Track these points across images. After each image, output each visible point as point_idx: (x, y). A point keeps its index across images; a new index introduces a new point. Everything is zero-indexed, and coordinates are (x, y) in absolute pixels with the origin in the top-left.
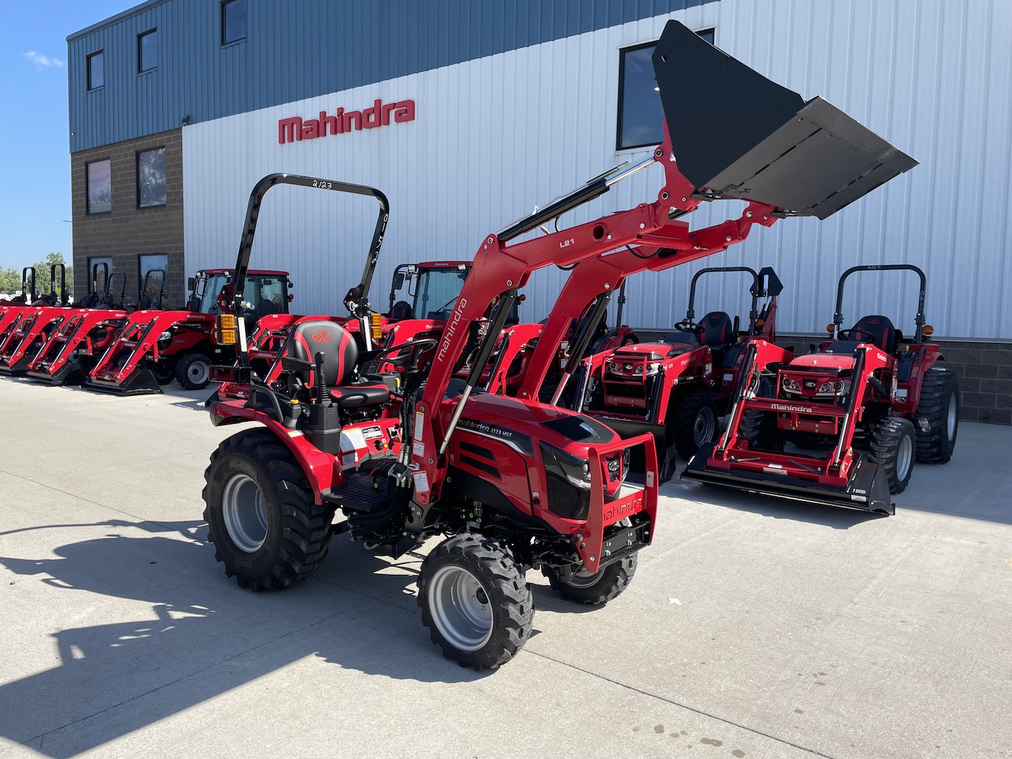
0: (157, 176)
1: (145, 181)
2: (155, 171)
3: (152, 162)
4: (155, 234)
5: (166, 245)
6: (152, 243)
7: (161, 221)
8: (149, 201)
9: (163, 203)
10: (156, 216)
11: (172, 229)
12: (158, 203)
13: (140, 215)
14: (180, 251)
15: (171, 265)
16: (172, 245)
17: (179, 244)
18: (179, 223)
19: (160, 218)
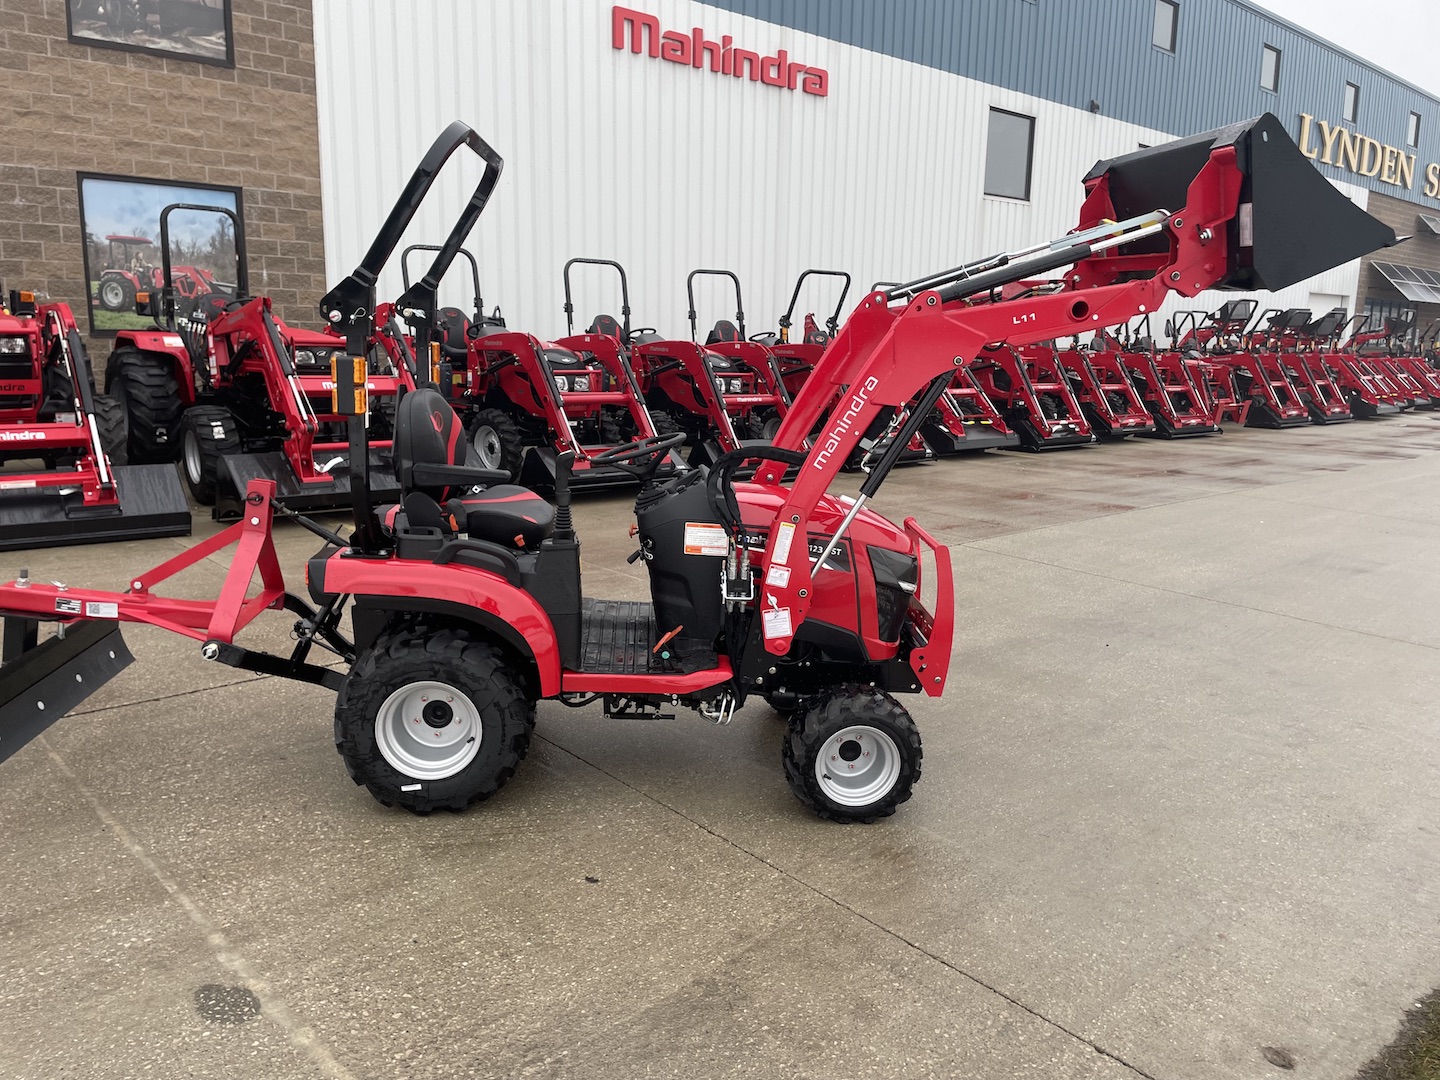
4: (181, 130)
5: (236, 169)
6: (163, 152)
7: (210, 101)
8: (129, 31)
9: (203, 53)
10: (184, 80)
11: (267, 132)
12: (180, 48)
13: (90, 60)
14: (299, 192)
15: (261, 219)
16: (264, 172)
17: (298, 176)
18: (295, 123)
19: (208, 93)
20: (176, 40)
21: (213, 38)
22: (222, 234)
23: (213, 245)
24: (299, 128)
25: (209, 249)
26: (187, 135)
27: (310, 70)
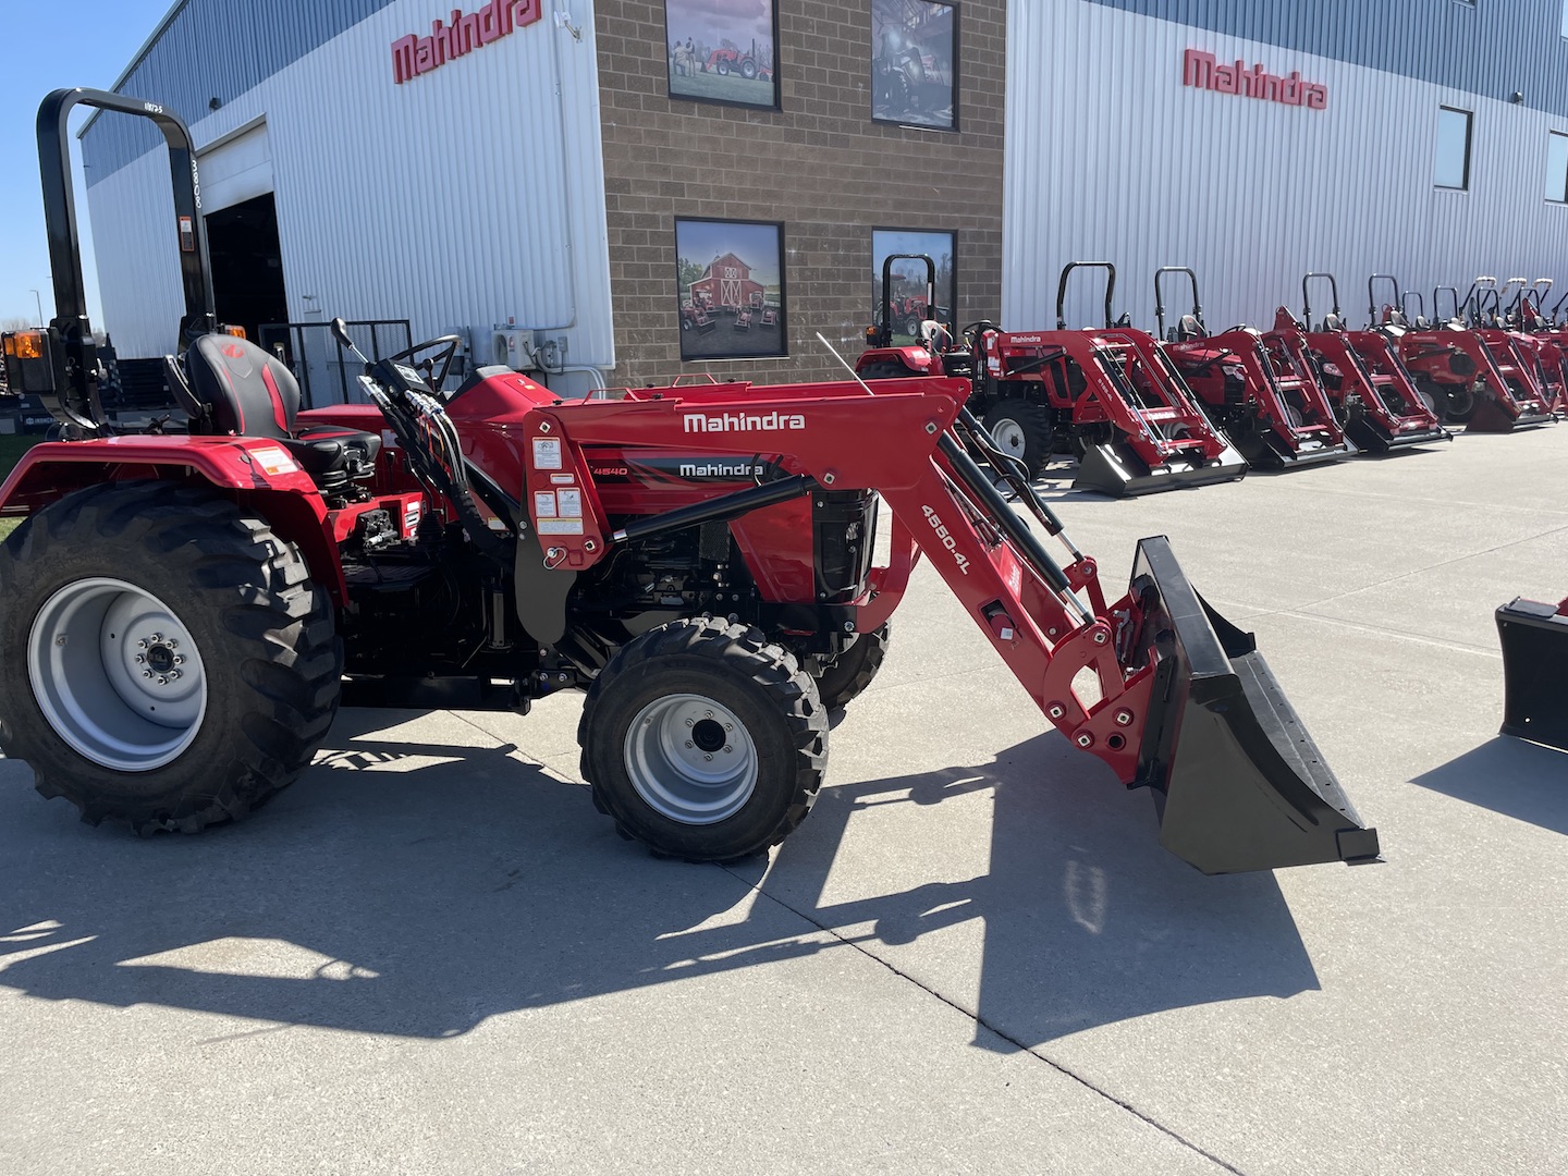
0: (925, 60)
1: (885, 59)
2: (921, 50)
3: (911, 25)
5: (954, 214)
7: (945, 162)
8: (902, 111)
9: (940, 123)
12: (928, 121)
13: (882, 136)
14: (989, 229)
15: (966, 254)
16: (971, 216)
17: (991, 217)
19: (944, 156)
20: (926, 115)
21: (947, 111)
27: (1001, 130)
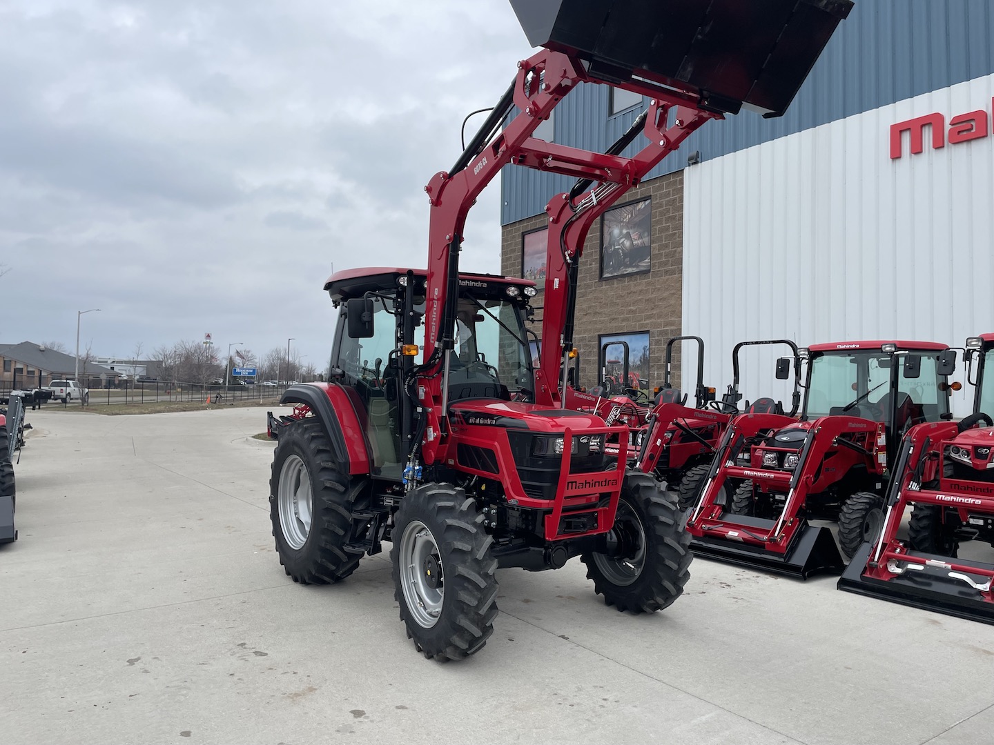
0: (634, 236)
1: (611, 245)
2: (631, 231)
3: (626, 220)
4: (630, 308)
5: (647, 322)
6: (623, 320)
7: (641, 291)
8: (619, 269)
9: (642, 269)
10: (633, 285)
11: (661, 299)
12: (635, 270)
13: (605, 287)
14: (673, 328)
15: (656, 345)
16: (659, 321)
17: (673, 319)
18: (672, 292)
19: (640, 288)
20: (634, 267)
21: (647, 260)
22: (644, 355)
23: (640, 361)
24: (674, 294)
25: (639, 363)
26: (631, 310)
